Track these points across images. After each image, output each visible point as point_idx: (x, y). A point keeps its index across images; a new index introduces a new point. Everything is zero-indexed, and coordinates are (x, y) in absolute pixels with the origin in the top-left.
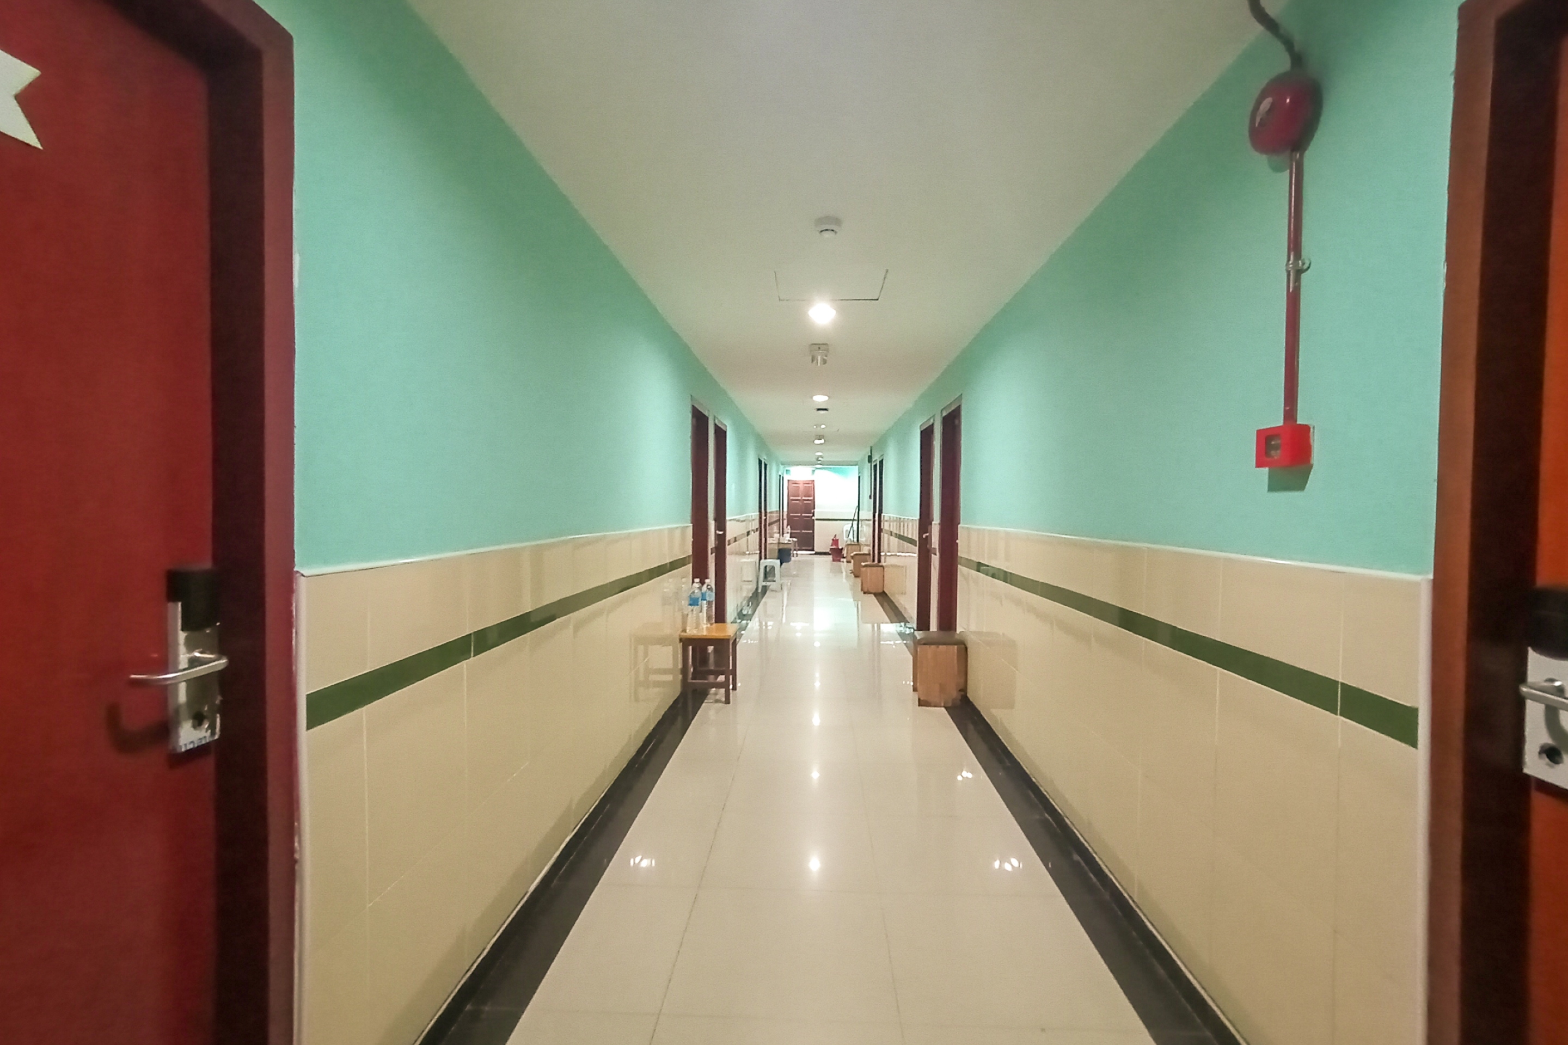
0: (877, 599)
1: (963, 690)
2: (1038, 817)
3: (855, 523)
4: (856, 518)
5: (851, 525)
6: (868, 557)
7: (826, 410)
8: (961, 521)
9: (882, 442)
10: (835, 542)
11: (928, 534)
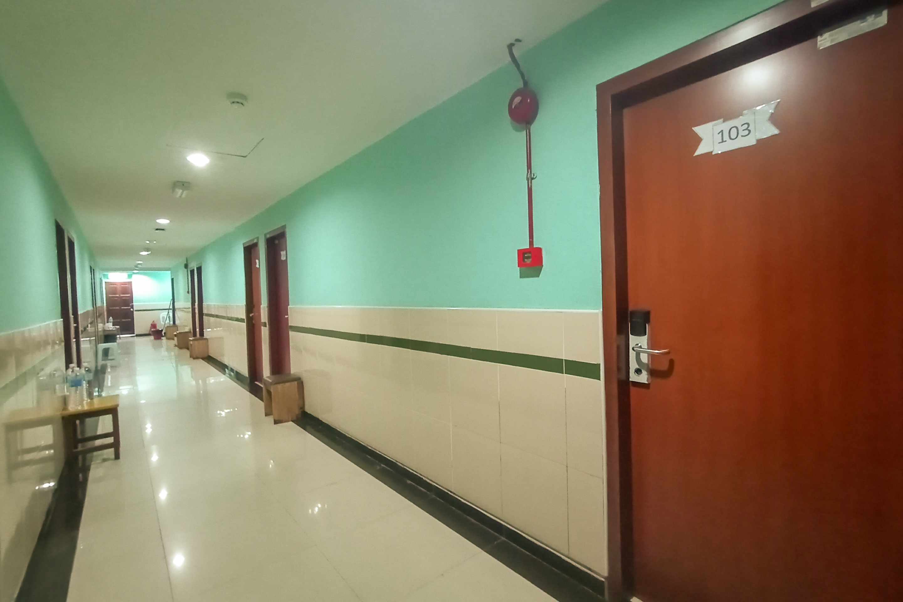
0: (205, 361)
1: (302, 407)
2: (378, 468)
3: (171, 311)
4: (171, 307)
5: (167, 313)
6: (190, 334)
7: (163, 230)
8: (290, 304)
9: (201, 253)
10: (154, 326)
11: (253, 314)
